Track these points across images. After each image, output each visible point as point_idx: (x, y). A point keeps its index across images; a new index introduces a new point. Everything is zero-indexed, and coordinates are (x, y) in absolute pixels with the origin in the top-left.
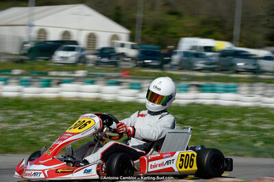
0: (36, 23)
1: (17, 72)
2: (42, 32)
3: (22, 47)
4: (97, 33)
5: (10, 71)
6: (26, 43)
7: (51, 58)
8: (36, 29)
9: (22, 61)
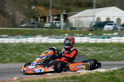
0: (96, 15)
1: (90, 34)
2: (99, 18)
3: (91, 25)
4: (121, 18)
5: (88, 34)
6: (92, 23)
7: (103, 29)
8: (96, 17)
9: (92, 30)
